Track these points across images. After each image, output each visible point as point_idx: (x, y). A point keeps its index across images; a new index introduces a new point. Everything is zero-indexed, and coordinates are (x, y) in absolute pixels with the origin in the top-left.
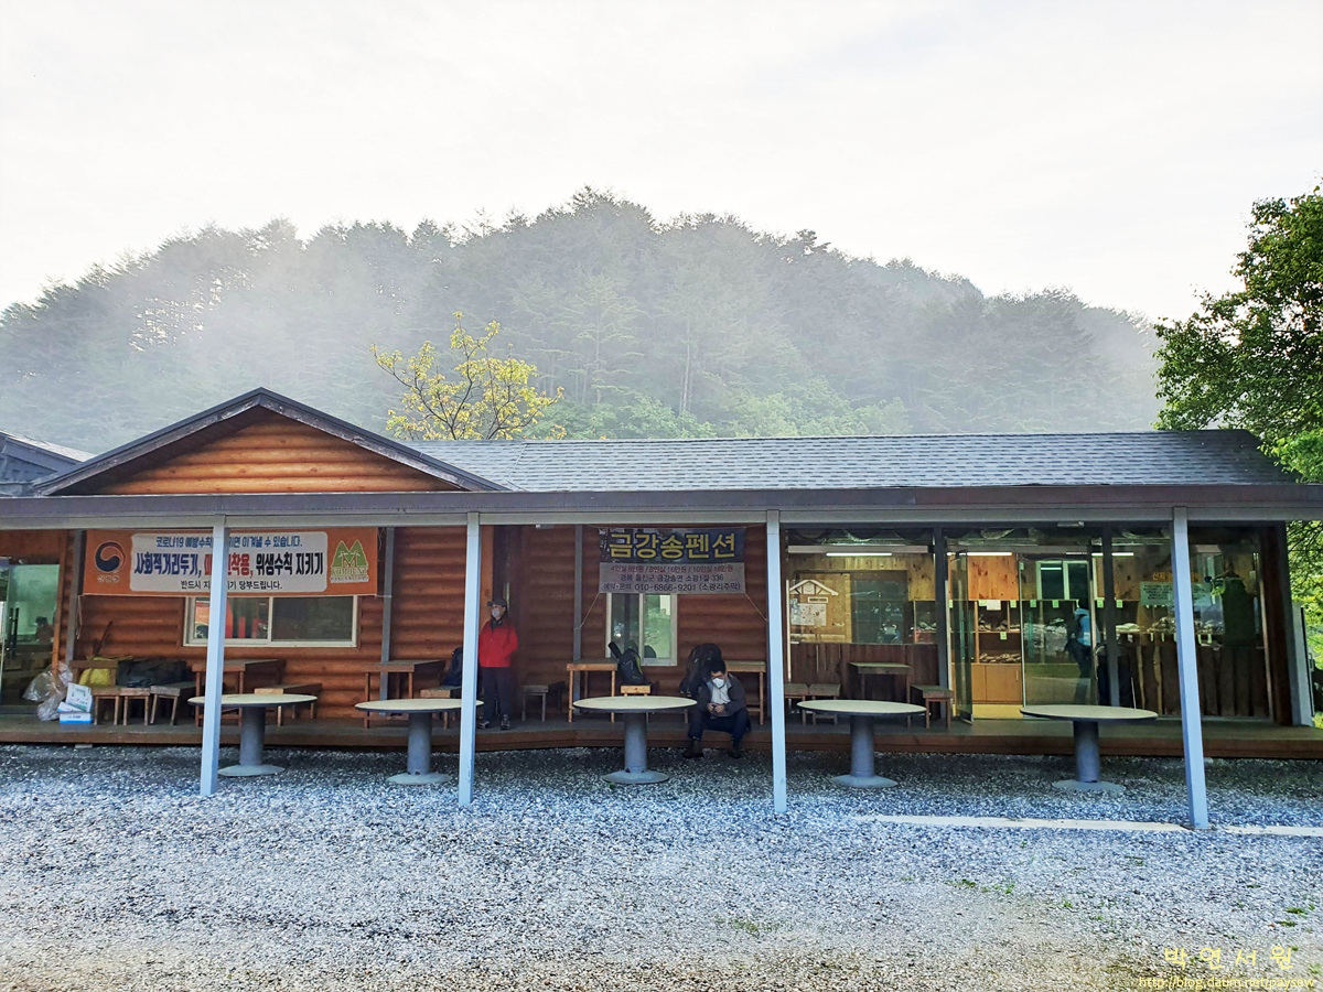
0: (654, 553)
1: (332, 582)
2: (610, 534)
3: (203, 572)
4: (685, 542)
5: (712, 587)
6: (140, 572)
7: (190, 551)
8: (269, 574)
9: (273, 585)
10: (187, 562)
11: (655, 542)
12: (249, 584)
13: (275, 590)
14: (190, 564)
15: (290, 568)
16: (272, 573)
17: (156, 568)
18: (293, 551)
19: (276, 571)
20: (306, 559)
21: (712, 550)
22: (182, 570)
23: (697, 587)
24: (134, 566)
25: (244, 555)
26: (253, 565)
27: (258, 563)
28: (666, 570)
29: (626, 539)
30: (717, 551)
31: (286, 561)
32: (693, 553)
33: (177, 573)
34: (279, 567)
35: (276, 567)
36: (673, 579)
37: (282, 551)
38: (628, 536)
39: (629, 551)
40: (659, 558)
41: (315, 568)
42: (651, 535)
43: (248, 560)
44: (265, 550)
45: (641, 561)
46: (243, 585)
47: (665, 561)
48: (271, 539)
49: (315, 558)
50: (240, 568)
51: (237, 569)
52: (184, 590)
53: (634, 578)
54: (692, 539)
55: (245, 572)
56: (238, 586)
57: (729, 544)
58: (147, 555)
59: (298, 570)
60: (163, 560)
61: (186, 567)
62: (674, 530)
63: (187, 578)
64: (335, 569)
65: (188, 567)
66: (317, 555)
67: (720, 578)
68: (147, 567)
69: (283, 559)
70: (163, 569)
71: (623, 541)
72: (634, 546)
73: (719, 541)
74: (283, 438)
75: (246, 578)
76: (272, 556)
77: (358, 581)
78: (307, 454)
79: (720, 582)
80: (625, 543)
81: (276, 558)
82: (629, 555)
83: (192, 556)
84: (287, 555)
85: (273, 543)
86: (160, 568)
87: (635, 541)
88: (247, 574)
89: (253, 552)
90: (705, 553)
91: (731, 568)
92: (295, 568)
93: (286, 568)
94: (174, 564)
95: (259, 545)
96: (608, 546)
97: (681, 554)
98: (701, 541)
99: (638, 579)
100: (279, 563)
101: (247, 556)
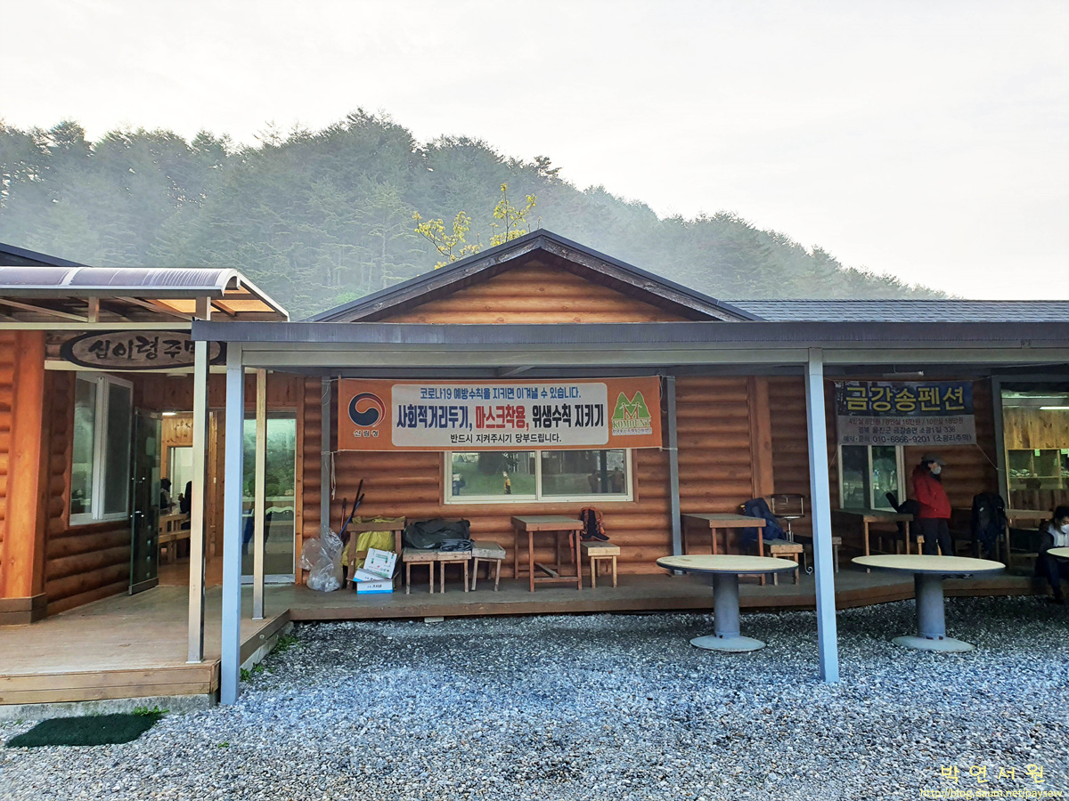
0: (889, 407)
1: (614, 434)
2: (845, 387)
3: (474, 425)
4: (917, 395)
5: (946, 438)
6: (404, 425)
7: (459, 402)
8: (546, 426)
9: (552, 438)
10: (456, 414)
11: (889, 395)
12: (526, 438)
13: (554, 443)
14: (460, 417)
15: (569, 421)
16: (549, 426)
17: (421, 420)
18: (572, 402)
19: (554, 423)
20: (586, 411)
21: (942, 403)
22: (450, 423)
23: (931, 439)
24: (395, 419)
25: (518, 407)
26: (529, 417)
27: (535, 415)
28: (902, 423)
29: (861, 392)
30: (947, 403)
31: (565, 414)
32: (926, 406)
33: (445, 426)
34: (557, 420)
35: (554, 419)
36: (909, 431)
37: (560, 403)
38: (863, 389)
39: (865, 404)
40: (893, 411)
41: (595, 421)
42: (885, 388)
43: (523, 412)
44: (542, 402)
45: (876, 413)
46: (519, 439)
47: (899, 413)
48: (548, 390)
49: (595, 410)
50: (516, 420)
51: (513, 421)
52: (454, 445)
53: (871, 430)
54: (924, 392)
55: (521, 424)
56: (514, 439)
57: (958, 398)
58: (411, 407)
59: (578, 423)
60: (429, 412)
61: (454, 420)
62: (907, 383)
63: (458, 431)
64: (615, 421)
65: (457, 420)
66: (597, 406)
67: (952, 429)
68: (411, 420)
69: (562, 411)
70: (429, 422)
71: (858, 394)
72: (870, 399)
73: (949, 394)
74: (541, 286)
75: (523, 431)
76: (549, 407)
77: (641, 433)
78: (568, 304)
79: (952, 433)
80: (861, 397)
81: (553, 410)
82: (865, 408)
83: (462, 408)
84: (565, 407)
85: (549, 395)
86: (425, 421)
87: (870, 394)
88: (523, 426)
89: (528, 404)
90: (936, 405)
91: (961, 419)
92: (574, 419)
93: (565, 421)
94: (441, 417)
95: (535, 396)
96: (844, 399)
97: (913, 407)
98: (932, 394)
99: (875, 431)
100: (557, 415)
101: (522, 407)
